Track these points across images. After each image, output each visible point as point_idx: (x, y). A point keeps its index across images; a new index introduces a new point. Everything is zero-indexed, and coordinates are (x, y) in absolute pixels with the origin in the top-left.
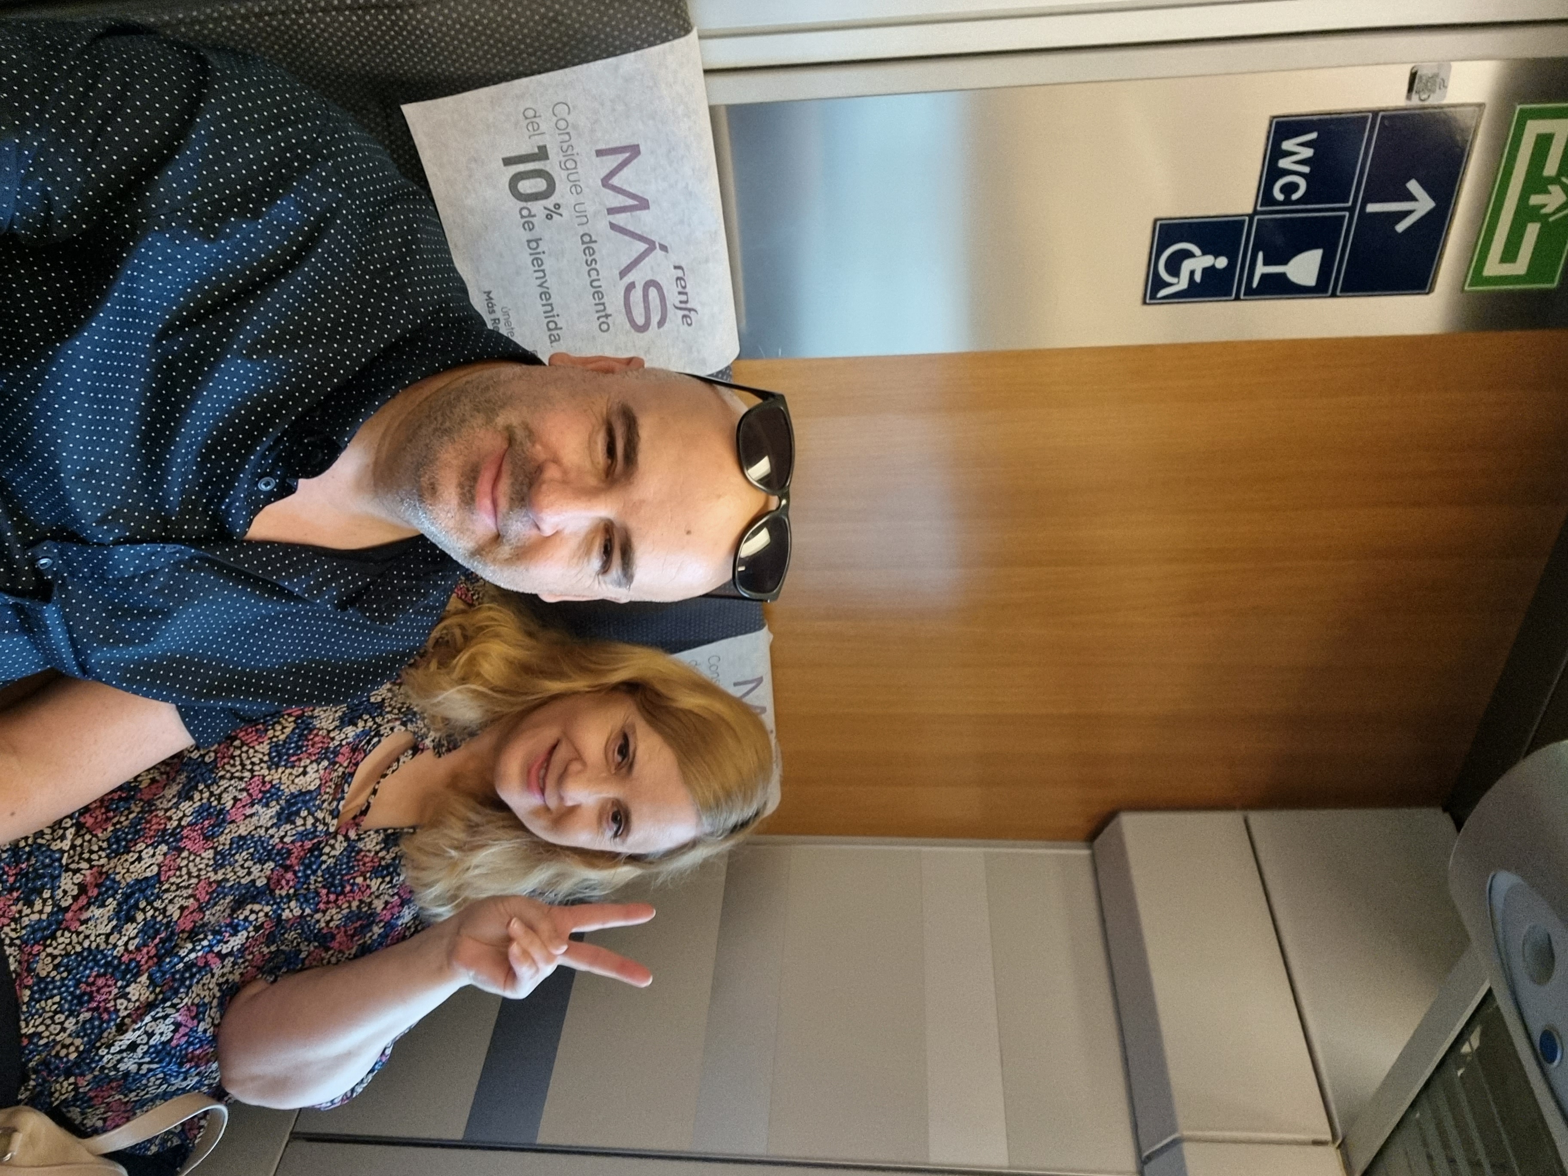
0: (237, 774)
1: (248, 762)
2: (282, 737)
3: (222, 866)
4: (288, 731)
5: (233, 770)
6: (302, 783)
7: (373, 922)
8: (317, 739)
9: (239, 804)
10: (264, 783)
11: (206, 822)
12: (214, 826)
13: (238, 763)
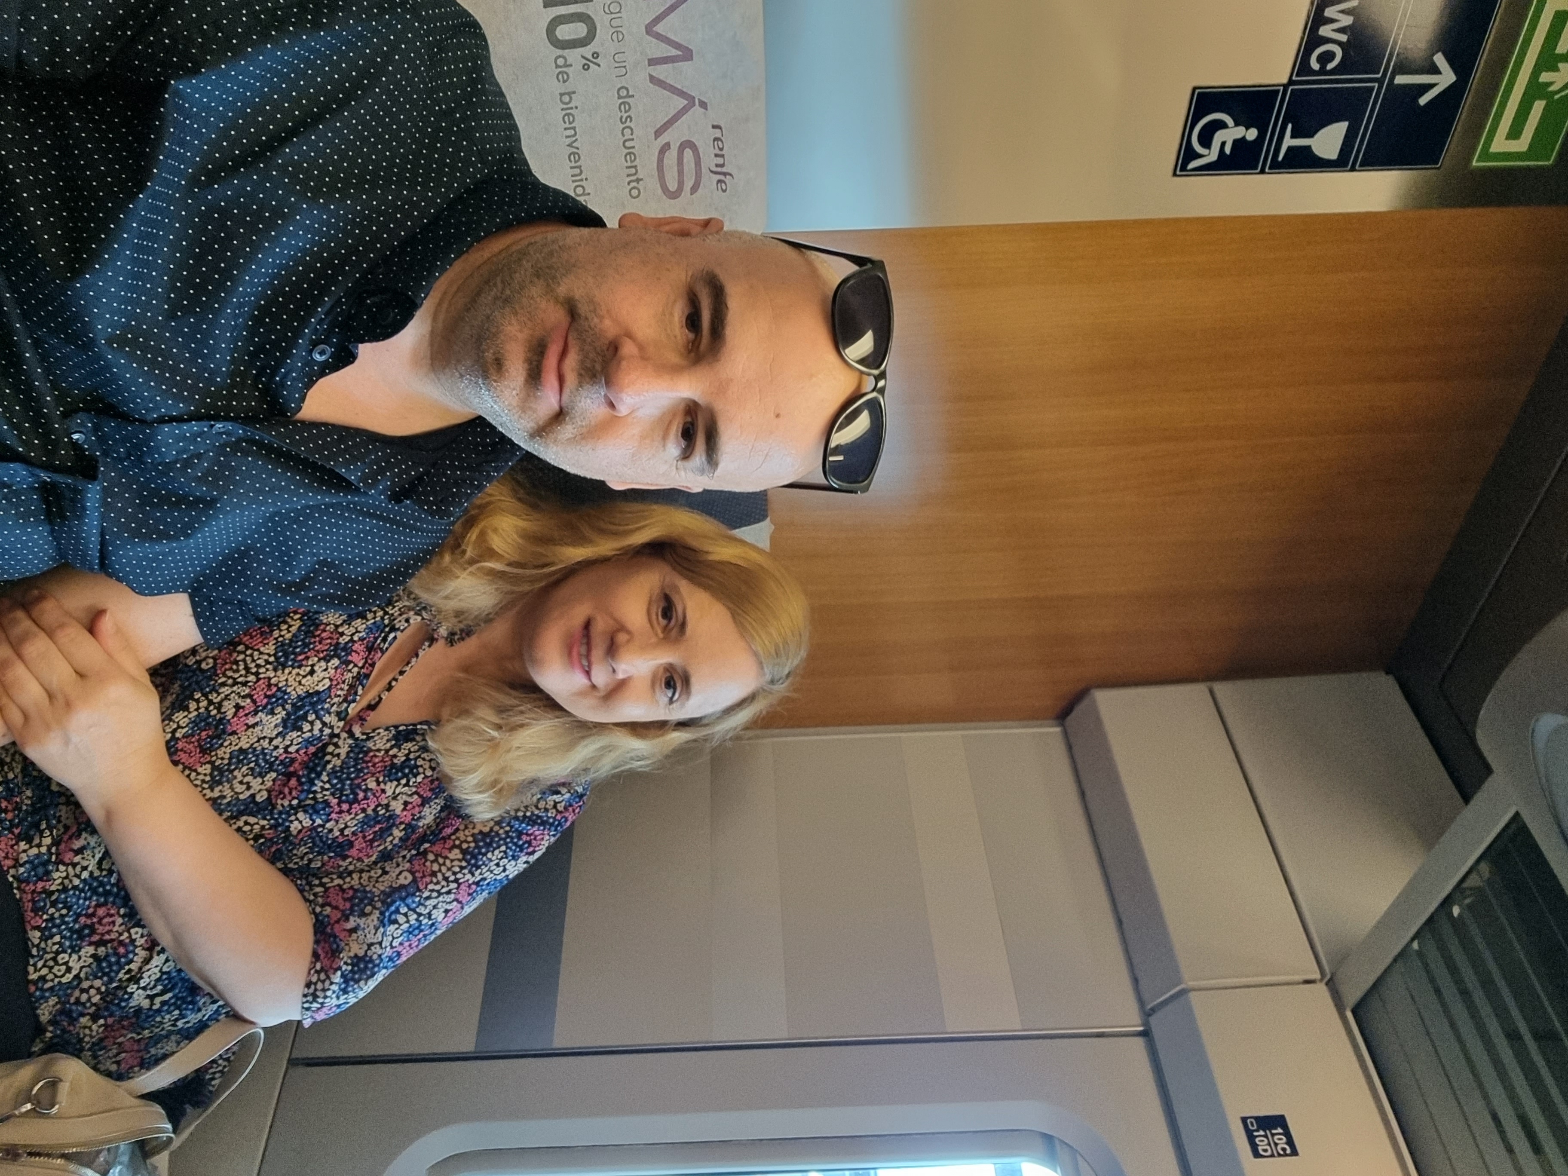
0: (240, 680)
1: (253, 665)
2: (289, 636)
3: (220, 783)
4: (294, 629)
5: (236, 675)
6: (309, 683)
7: (394, 825)
8: (324, 635)
9: (241, 713)
10: (269, 686)
11: (204, 733)
12: (212, 738)
13: (242, 667)
